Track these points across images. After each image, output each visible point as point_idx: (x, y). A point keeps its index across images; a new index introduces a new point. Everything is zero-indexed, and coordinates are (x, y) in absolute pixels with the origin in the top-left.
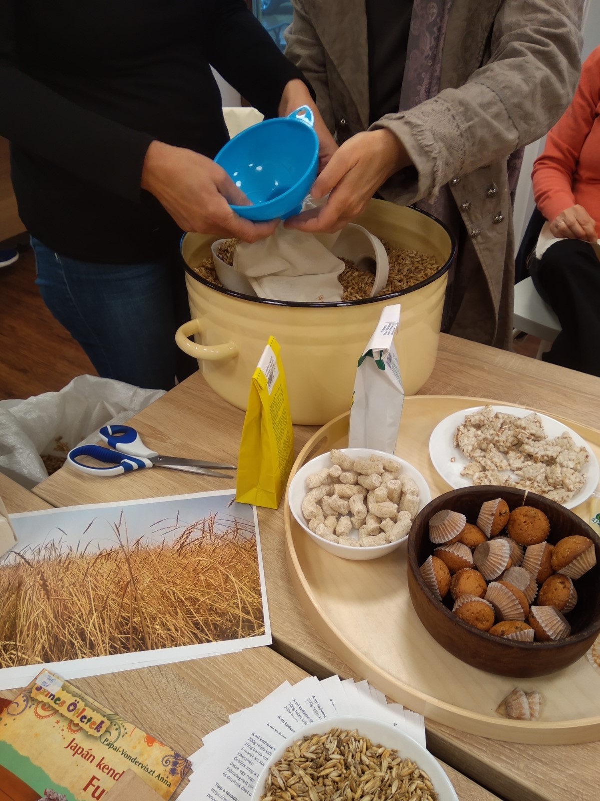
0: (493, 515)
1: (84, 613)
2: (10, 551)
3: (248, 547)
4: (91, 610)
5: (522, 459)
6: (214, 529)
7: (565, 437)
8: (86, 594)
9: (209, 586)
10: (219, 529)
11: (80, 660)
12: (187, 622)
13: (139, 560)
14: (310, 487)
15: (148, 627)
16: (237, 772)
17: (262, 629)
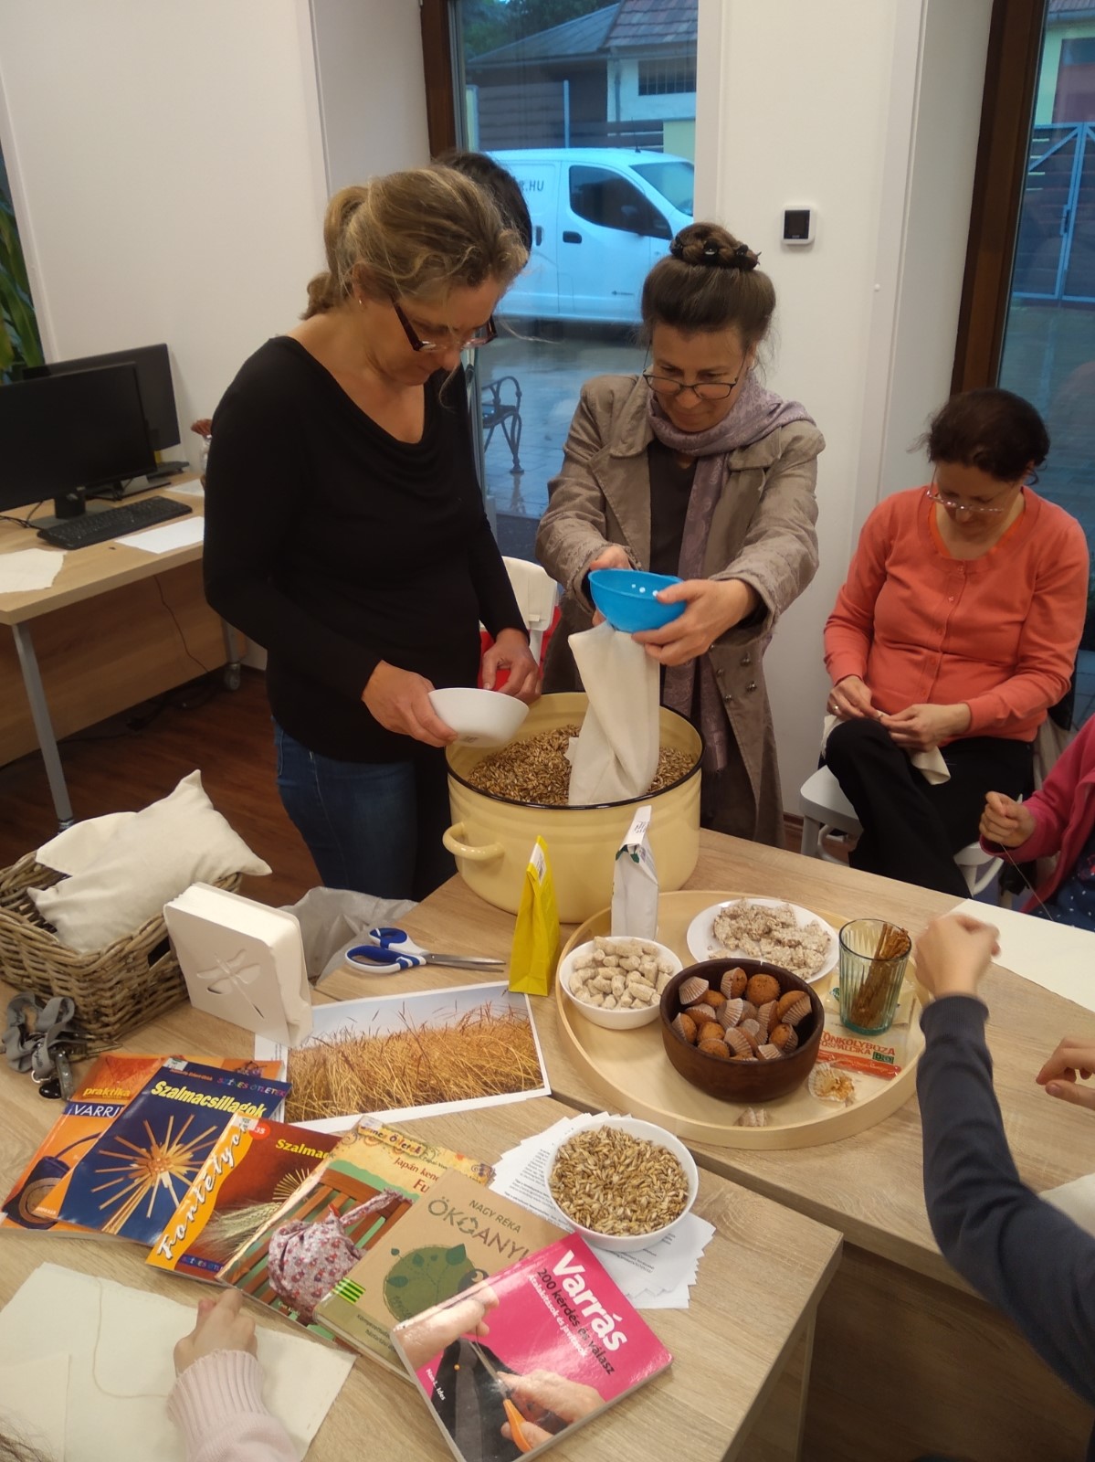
0: (731, 980)
1: (386, 1079)
2: (309, 1037)
3: (523, 1026)
5: (773, 944)
6: (491, 1014)
7: (814, 925)
8: (385, 1066)
9: (492, 1056)
10: (495, 1013)
11: (391, 1111)
12: (477, 1082)
13: (426, 1040)
14: (577, 969)
15: (444, 1086)
16: (532, 1173)
17: (542, 1085)
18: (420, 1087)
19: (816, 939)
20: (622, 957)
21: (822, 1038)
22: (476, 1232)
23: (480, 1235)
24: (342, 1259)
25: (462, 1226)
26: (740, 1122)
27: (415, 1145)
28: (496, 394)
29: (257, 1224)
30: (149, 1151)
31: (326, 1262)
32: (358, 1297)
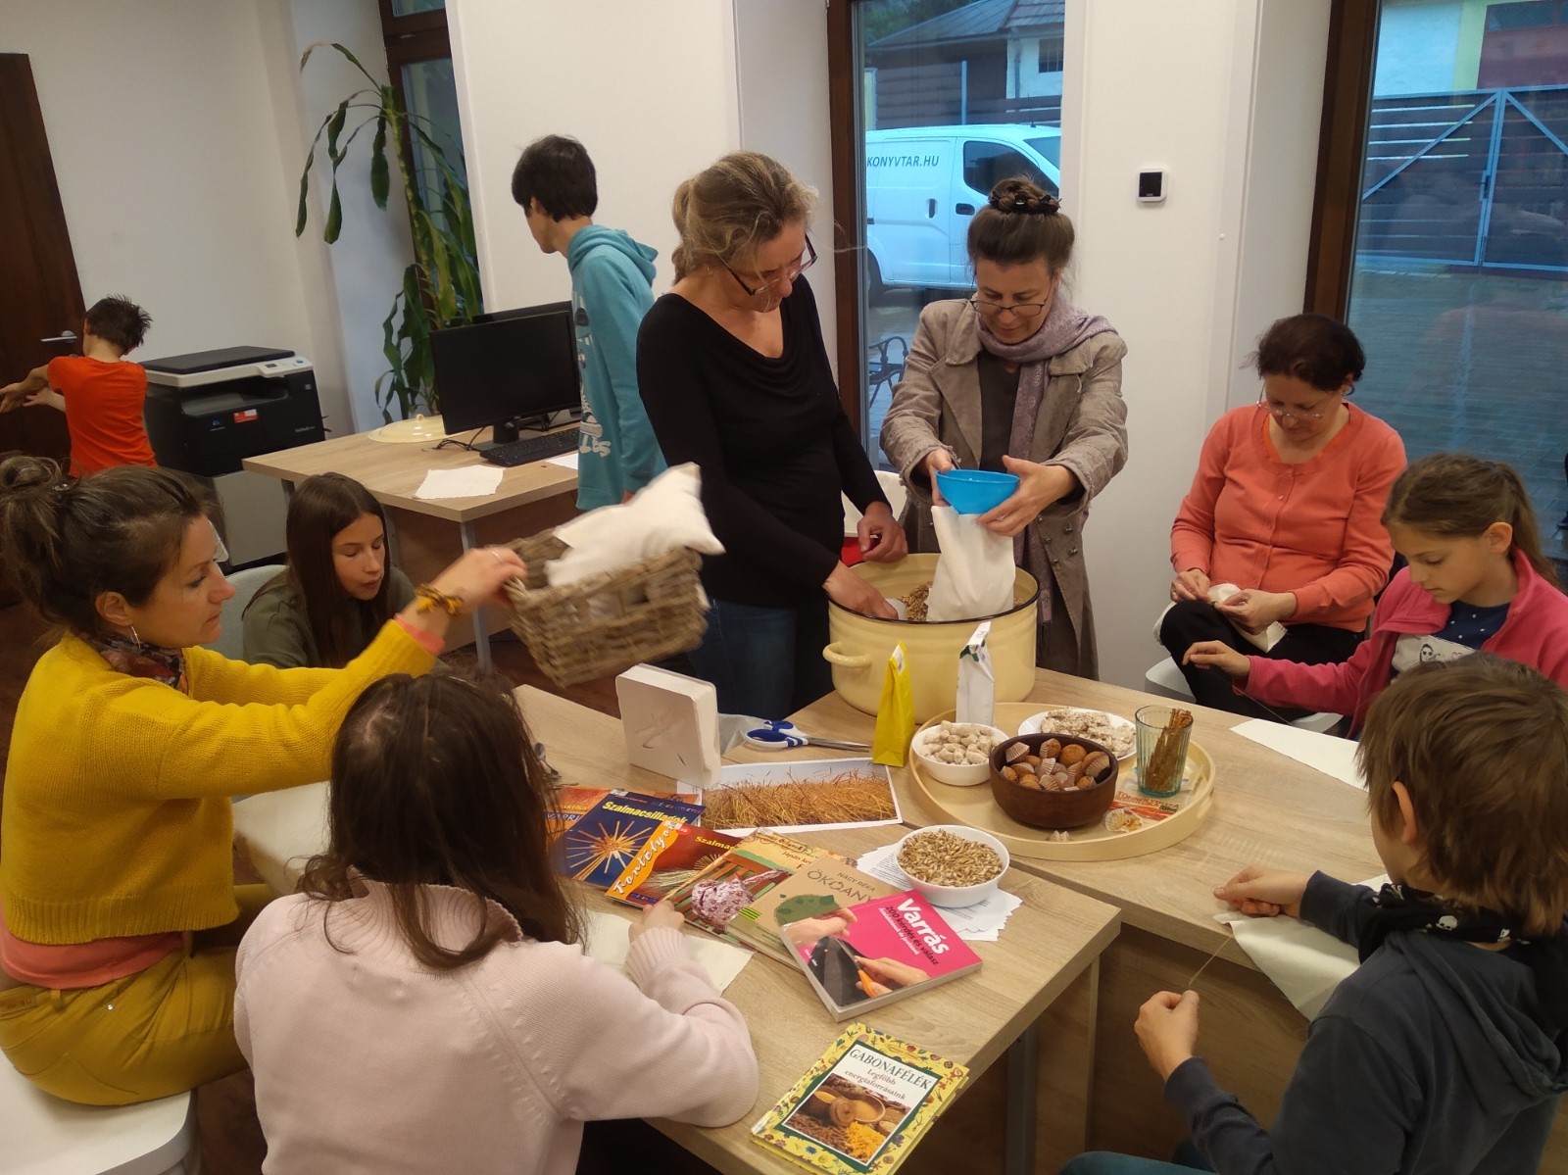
0: (1048, 746)
1: (777, 809)
2: (718, 784)
3: (883, 784)
4: (781, 808)
6: (858, 776)
8: (776, 802)
9: (858, 800)
10: (862, 775)
11: (782, 826)
12: (846, 814)
13: (807, 788)
14: (929, 742)
15: (820, 815)
17: (896, 817)
18: (802, 814)
20: (964, 737)
22: (842, 889)
23: (845, 890)
24: (744, 901)
27: (799, 846)
28: (884, 353)
29: (683, 880)
30: (603, 839)
31: (733, 902)
32: (756, 917)
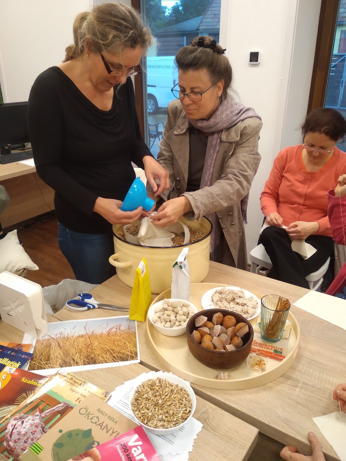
0: (217, 317)
1: (74, 353)
2: (46, 335)
3: (133, 334)
4: (76, 353)
5: (235, 304)
6: (121, 328)
7: (252, 297)
8: (74, 348)
9: (119, 345)
10: (122, 328)
11: (73, 367)
12: (111, 356)
13: (93, 338)
14: (156, 312)
15: (97, 357)
16: (127, 397)
17: (137, 358)
18: (87, 357)
19: (252, 303)
20: (175, 307)
21: (253, 343)
22: (97, 424)
23: (99, 425)
24: (38, 433)
25: (92, 420)
26: (217, 377)
27: (80, 382)
28: (157, 128)
29: (5, 415)
31: (31, 434)
32: (40, 452)
